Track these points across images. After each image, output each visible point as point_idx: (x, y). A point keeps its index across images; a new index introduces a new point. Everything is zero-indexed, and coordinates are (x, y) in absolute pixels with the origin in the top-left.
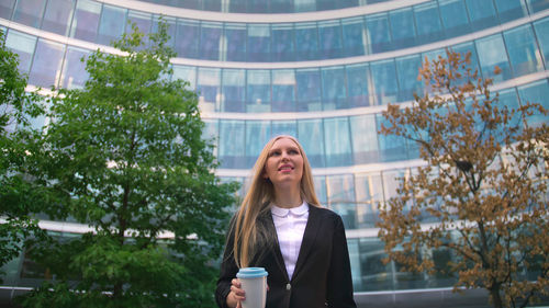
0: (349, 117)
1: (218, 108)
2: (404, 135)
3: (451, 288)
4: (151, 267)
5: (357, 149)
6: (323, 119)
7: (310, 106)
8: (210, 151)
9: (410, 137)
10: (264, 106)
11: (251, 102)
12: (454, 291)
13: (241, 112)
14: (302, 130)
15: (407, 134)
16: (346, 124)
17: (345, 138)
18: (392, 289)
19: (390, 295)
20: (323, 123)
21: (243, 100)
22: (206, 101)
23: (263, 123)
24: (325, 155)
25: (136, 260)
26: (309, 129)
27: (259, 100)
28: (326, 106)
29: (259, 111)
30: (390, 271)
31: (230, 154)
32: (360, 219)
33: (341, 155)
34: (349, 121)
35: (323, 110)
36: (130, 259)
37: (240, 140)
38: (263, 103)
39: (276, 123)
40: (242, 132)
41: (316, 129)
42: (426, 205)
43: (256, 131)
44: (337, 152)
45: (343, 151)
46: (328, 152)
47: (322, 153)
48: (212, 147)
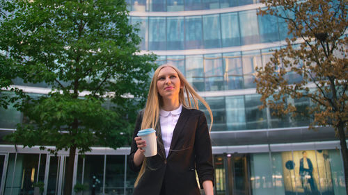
0: (238, 12)
1: (148, 9)
2: (276, 15)
3: (307, 127)
4: (89, 112)
5: (243, 34)
6: (220, 14)
7: (211, 5)
8: (136, 33)
9: (280, 16)
10: (179, 7)
11: (170, 5)
12: (309, 129)
13: (164, 11)
14: (205, 22)
15: (278, 14)
16: (236, 17)
17: (236, 27)
18: (267, 128)
19: (265, 132)
20: (220, 17)
21: (165, 2)
22: (139, 4)
23: (178, 18)
24: (221, 39)
25: (77, 107)
26: (210, 22)
27: (175, 3)
28: (222, 4)
29: (176, 10)
30: (266, 118)
31: (156, 40)
32: (246, 83)
33: (233, 39)
34: (238, 15)
35: (220, 8)
36: (73, 106)
37: (163, 31)
38: (178, 4)
39: (188, 18)
40: (164, 25)
41: (216, 21)
42: (291, 65)
43: (174, 23)
44: (230, 37)
45: (234, 36)
46: (224, 37)
47: (220, 38)
48: (137, 30)
